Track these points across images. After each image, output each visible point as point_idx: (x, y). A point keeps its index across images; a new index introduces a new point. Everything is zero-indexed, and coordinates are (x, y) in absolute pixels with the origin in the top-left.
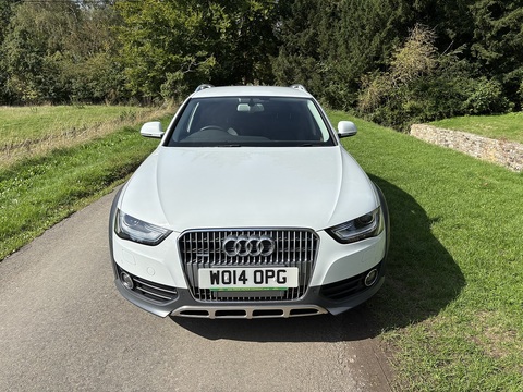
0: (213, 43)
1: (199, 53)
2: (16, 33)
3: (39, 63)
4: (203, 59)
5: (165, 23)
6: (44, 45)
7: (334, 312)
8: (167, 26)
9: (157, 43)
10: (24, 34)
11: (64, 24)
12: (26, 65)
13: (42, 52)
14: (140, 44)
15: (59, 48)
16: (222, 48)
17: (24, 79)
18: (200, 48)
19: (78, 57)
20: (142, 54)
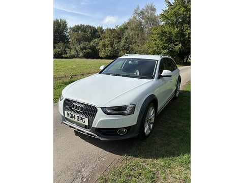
0: (182, 39)
1: (176, 43)
2: (124, 38)
3: (129, 47)
4: (177, 45)
5: (165, 32)
6: (131, 42)
7: (102, 139)
8: (167, 34)
9: (161, 40)
10: (126, 38)
11: (138, 35)
12: (125, 48)
13: (130, 44)
14: (156, 40)
15: (135, 42)
16: (186, 41)
17: (124, 52)
18: (176, 41)
19: (140, 45)
20: (155, 44)
